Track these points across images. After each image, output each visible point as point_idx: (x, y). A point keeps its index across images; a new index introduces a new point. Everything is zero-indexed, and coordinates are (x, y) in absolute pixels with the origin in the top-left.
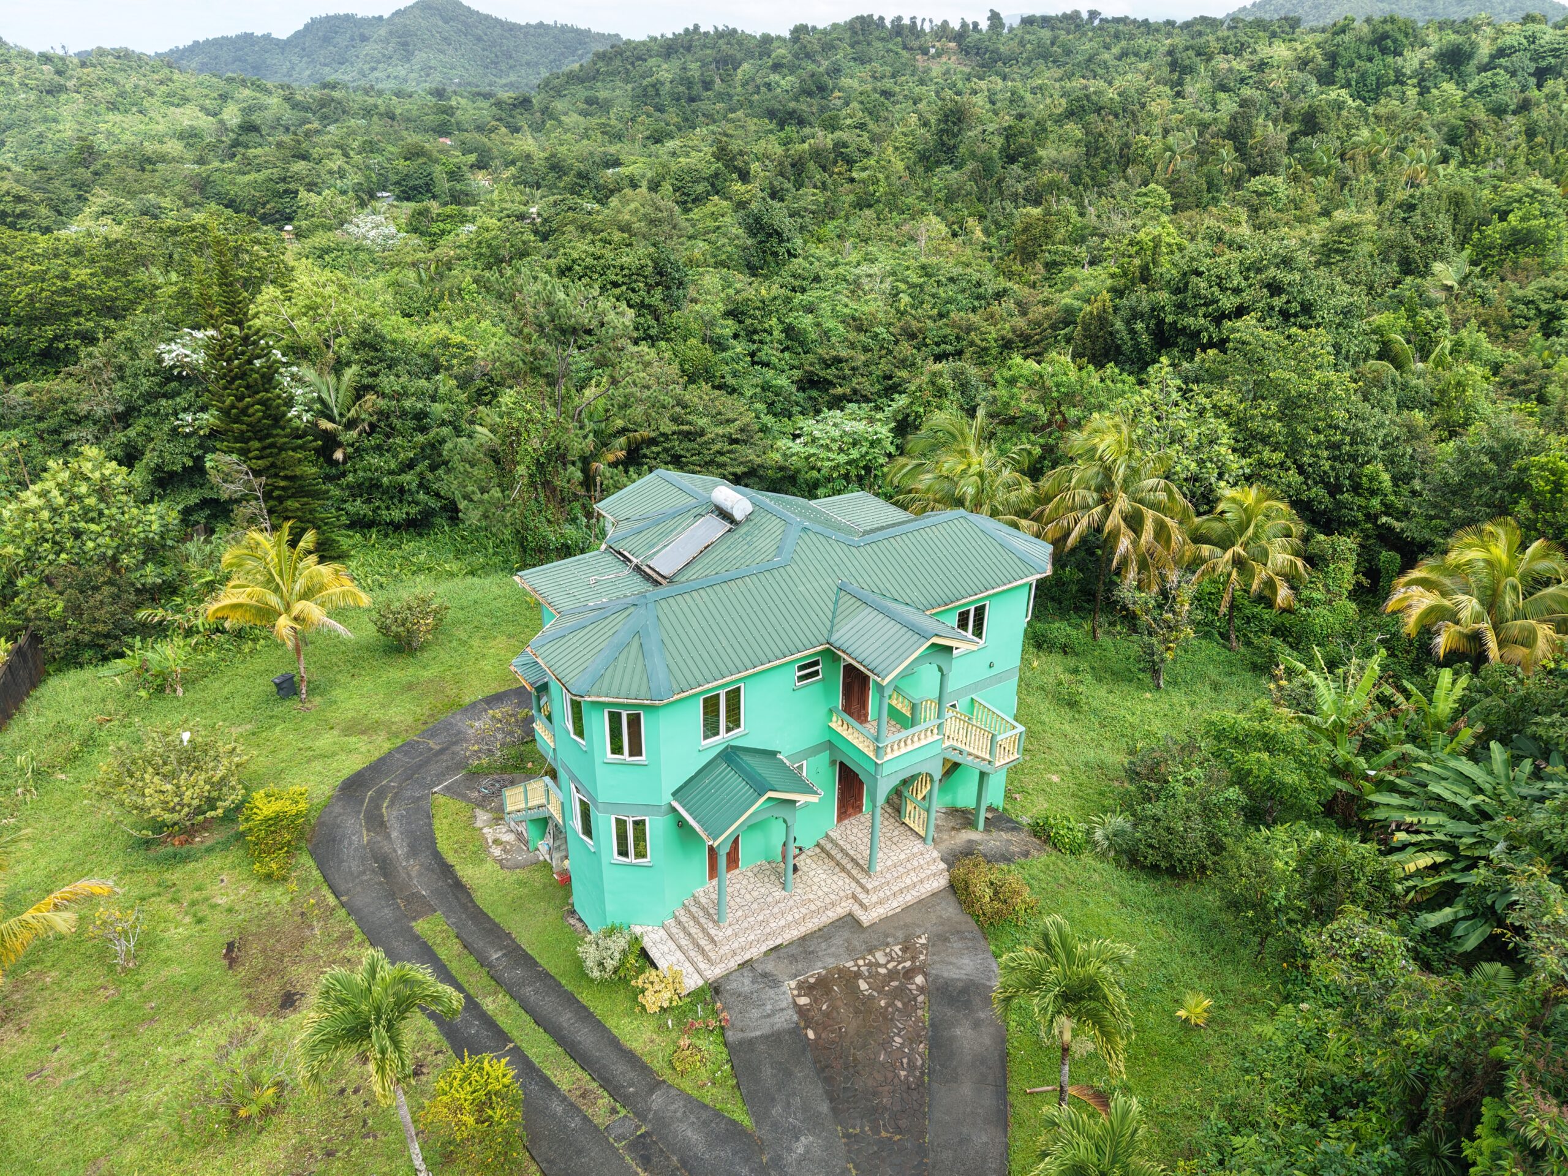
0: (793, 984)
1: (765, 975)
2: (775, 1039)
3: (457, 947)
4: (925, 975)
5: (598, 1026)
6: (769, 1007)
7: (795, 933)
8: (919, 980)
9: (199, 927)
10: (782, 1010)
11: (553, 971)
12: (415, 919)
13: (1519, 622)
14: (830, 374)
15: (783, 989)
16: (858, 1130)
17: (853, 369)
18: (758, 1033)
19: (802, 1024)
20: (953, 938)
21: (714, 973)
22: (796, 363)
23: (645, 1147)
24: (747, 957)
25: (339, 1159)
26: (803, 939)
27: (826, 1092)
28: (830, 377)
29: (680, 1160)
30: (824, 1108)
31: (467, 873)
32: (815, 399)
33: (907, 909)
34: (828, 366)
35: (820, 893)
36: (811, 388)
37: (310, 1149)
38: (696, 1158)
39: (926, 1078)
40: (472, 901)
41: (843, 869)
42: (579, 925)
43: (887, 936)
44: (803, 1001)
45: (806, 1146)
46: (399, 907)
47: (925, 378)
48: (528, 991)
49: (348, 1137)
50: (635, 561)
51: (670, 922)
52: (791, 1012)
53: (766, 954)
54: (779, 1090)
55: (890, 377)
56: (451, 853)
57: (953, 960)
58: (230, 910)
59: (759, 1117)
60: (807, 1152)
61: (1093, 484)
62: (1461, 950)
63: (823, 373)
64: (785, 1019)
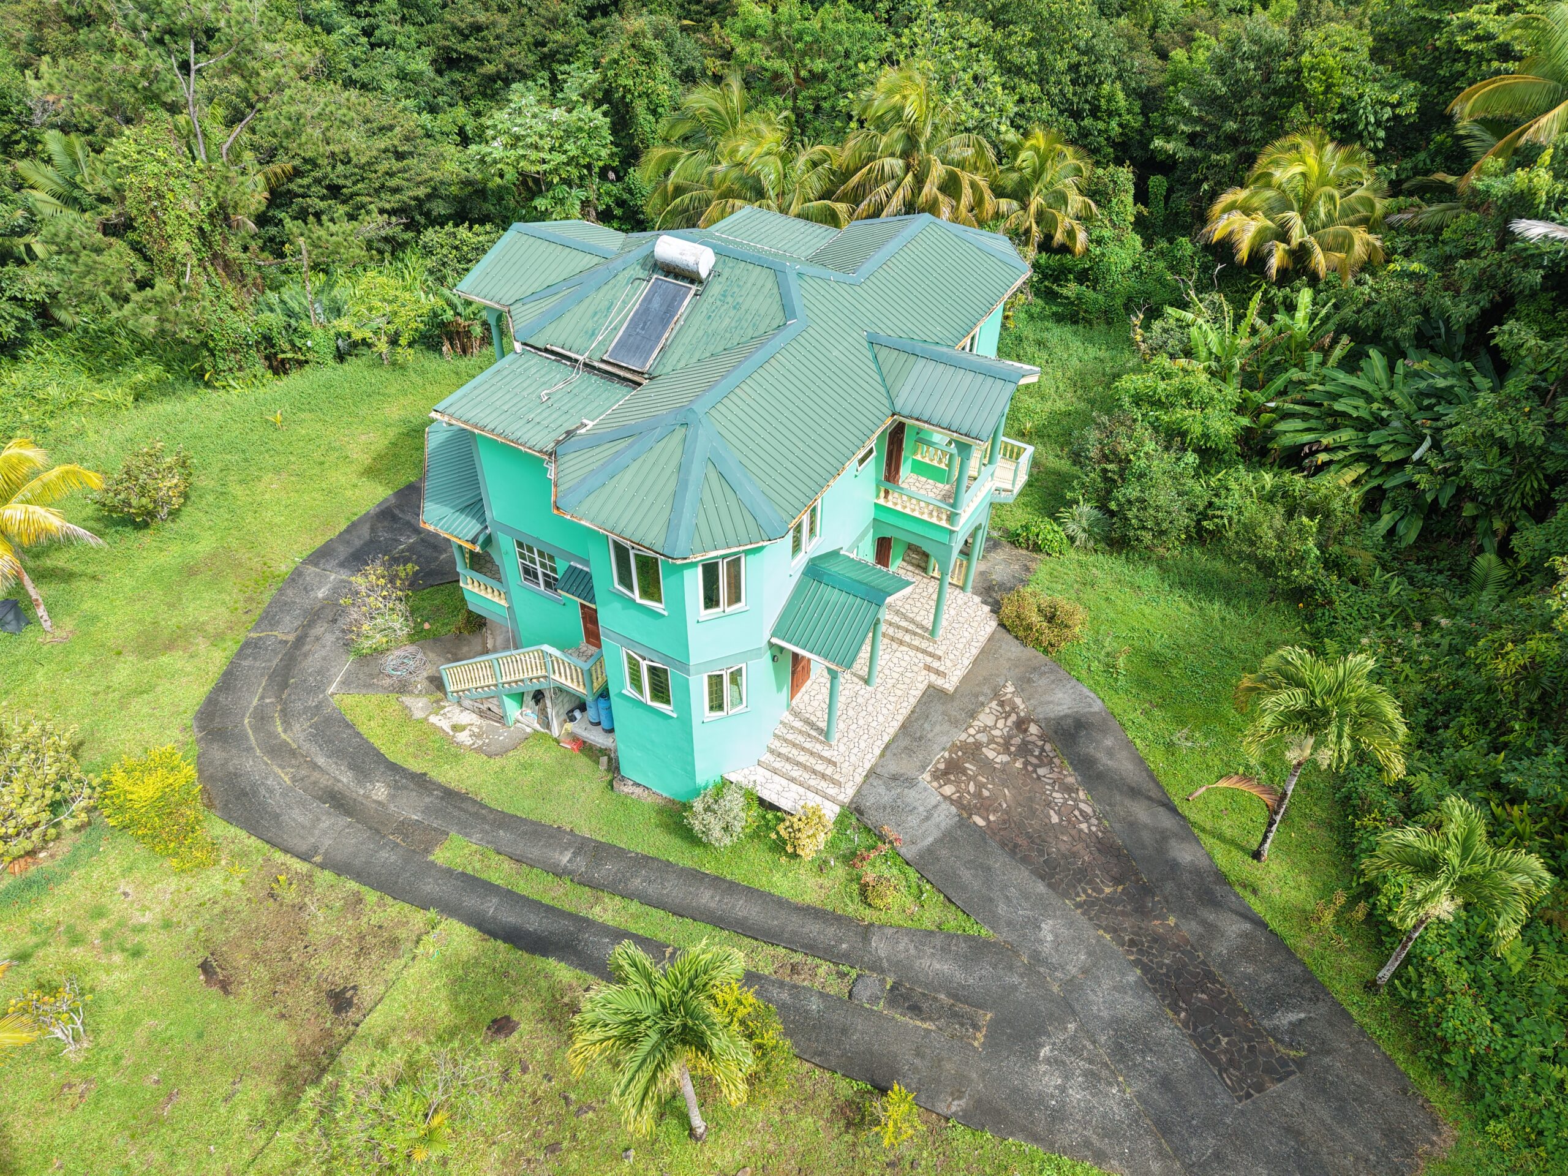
0: (927, 776)
1: (894, 778)
2: (948, 838)
3: (507, 865)
4: (1036, 722)
5: (751, 892)
6: (921, 809)
7: (896, 725)
8: (1033, 729)
9: (141, 963)
10: (936, 807)
11: (652, 852)
12: (427, 851)
13: (1331, 229)
14: (471, 46)
15: (921, 785)
16: (1084, 897)
17: (497, 37)
18: (930, 840)
19: (965, 815)
20: (1034, 677)
21: (847, 794)
22: (422, 37)
23: (906, 998)
24: (868, 766)
25: (569, 1151)
26: (903, 726)
27: (1032, 872)
28: (474, 52)
29: (949, 995)
30: (1041, 888)
31: (448, 775)
32: (460, 84)
33: (975, 662)
34: (466, 38)
35: (896, 676)
36: (450, 68)
37: (520, 1154)
38: (963, 987)
39: (1106, 823)
40: (483, 806)
41: (901, 643)
42: (638, 791)
43: (976, 696)
44: (948, 790)
45: (1051, 932)
46: (397, 845)
47: (624, 41)
48: (637, 883)
49: (558, 1121)
50: (581, 358)
51: (767, 757)
52: (945, 805)
53: (882, 755)
54: (990, 889)
55: (543, 44)
56: (411, 760)
57: (1047, 698)
58: (167, 925)
59: (993, 922)
60: (1056, 936)
61: (898, 149)
62: (1403, 545)
63: (461, 47)
64: (946, 815)
